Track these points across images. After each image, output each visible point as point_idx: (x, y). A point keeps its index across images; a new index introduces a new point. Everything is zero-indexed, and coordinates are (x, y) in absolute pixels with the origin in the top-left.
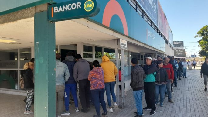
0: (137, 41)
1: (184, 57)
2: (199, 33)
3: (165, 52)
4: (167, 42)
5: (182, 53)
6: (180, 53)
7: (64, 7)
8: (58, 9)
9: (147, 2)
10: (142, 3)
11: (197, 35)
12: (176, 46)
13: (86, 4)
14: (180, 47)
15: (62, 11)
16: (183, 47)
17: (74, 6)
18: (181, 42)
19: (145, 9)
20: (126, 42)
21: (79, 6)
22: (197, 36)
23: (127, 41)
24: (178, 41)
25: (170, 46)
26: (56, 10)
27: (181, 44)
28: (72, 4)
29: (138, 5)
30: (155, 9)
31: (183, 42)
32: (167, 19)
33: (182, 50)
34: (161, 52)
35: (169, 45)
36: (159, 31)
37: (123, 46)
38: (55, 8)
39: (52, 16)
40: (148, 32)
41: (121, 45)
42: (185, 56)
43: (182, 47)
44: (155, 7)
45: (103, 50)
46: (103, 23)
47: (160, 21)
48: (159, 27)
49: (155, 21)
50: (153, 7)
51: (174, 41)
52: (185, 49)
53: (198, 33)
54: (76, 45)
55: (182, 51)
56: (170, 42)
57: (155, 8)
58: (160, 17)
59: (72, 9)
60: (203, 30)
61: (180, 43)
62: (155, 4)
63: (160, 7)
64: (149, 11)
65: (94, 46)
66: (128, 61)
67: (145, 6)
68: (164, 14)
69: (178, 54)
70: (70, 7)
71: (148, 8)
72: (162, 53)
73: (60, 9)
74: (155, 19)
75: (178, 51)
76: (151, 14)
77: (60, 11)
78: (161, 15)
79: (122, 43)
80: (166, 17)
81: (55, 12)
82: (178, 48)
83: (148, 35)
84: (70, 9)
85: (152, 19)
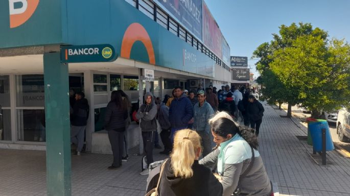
0: (170, 68)
1: (248, 82)
2: (256, 53)
3: (214, 76)
4: (219, 62)
5: (245, 75)
6: (242, 75)
7: (80, 50)
8: (73, 52)
9: (185, 10)
10: (177, 14)
12: (237, 64)
13: (105, 51)
14: (242, 66)
15: (77, 54)
16: (247, 66)
17: (91, 51)
19: (181, 21)
20: (153, 71)
21: (97, 51)
22: (254, 57)
25: (224, 66)
26: (71, 52)
27: (244, 61)
28: (88, 48)
29: (171, 18)
30: (198, 17)
31: (246, 58)
32: (218, 27)
33: (245, 70)
35: (222, 65)
36: (205, 47)
37: (148, 77)
38: (69, 50)
39: (67, 58)
40: (186, 54)
41: (145, 76)
42: (249, 80)
43: (245, 66)
44: (198, 13)
47: (206, 32)
48: (205, 42)
49: (199, 34)
50: (194, 15)
51: (231, 57)
52: (249, 69)
53: (254, 54)
54: (83, 74)
55: (245, 72)
56: (226, 60)
57: (197, 15)
58: (207, 27)
59: (89, 54)
60: (261, 49)
61: (242, 60)
62: (199, 9)
63: (207, 12)
64: (188, 23)
65: (108, 74)
67: (181, 18)
69: (240, 77)
70: (87, 51)
71: (186, 19)
72: (210, 78)
73: (76, 52)
74: (197, 32)
75: (240, 72)
76: (191, 26)
77: (76, 54)
78: (208, 24)
79: (147, 73)
80: (217, 25)
81: (69, 54)
82: (240, 68)
83: (186, 58)
84: (87, 54)
85: (193, 32)
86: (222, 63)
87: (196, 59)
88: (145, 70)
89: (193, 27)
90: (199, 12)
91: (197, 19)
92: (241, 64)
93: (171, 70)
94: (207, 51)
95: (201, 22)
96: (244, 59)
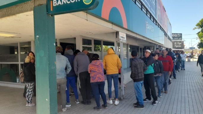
0: (136, 34)
1: (183, 50)
2: (198, 25)
3: (163, 44)
4: (166, 34)
5: (180, 45)
8: (57, 2)
11: (196, 27)
12: (175, 38)
14: (178, 39)
15: (61, 4)
16: (182, 39)
18: (180, 34)
22: (196, 28)
23: (126, 34)
24: (176, 34)
25: (169, 38)
26: (55, 3)
27: (180, 36)
31: (181, 34)
32: (165, 11)
33: (180, 42)
34: (159, 45)
35: (167, 37)
36: (158, 23)
37: (122, 39)
38: (54, 1)
39: (52, 10)
40: (147, 25)
41: (120, 38)
42: (183, 48)
45: (102, 43)
46: (102, 17)
47: (159, 13)
48: (158, 19)
49: (154, 13)
51: (173, 34)
52: (183, 41)
54: (75, 38)
55: (181, 44)
56: (169, 34)
58: (159, 9)
59: (71, 2)
60: (202, 22)
61: (178, 36)
64: (148, 3)
65: (93, 39)
66: (127, 54)
69: (177, 46)
72: (161, 45)
73: (59, 2)
74: (153, 11)
75: (177, 43)
76: (150, 6)
77: (59, 5)
78: (160, 7)
79: (121, 36)
80: (165, 9)
81: (54, 5)
83: (147, 28)
84: (69, 2)
87: (153, 30)
88: (120, 33)
91: (153, 2)
92: (178, 38)
93: (137, 35)
94: (159, 26)
95: (156, 5)
96: (180, 35)
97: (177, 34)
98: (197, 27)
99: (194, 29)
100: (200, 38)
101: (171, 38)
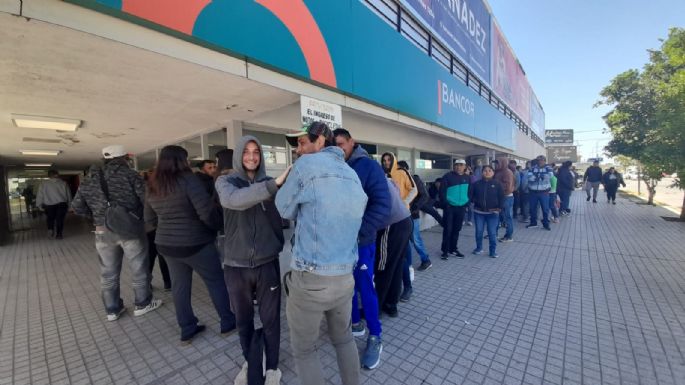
2: (607, 92)
3: (514, 149)
4: (524, 128)
5: (568, 155)
6: (564, 155)
11: (602, 99)
12: (555, 141)
14: (564, 142)
16: (572, 142)
18: (567, 131)
19: (436, 30)
22: (600, 103)
24: (559, 131)
25: (536, 138)
27: (568, 135)
29: (404, 11)
30: (480, 40)
31: (571, 131)
32: (524, 74)
33: (568, 148)
34: (498, 149)
35: (529, 135)
36: (497, 98)
43: (569, 142)
44: (481, 34)
49: (483, 70)
50: (472, 33)
51: (547, 131)
52: (576, 147)
55: (570, 152)
56: (536, 128)
57: (480, 38)
58: (501, 65)
61: (564, 134)
62: (483, 26)
68: (518, 61)
74: (480, 66)
75: (560, 151)
76: (465, 50)
78: (503, 61)
79: (314, 109)
82: (560, 145)
85: (468, 62)
86: (529, 132)
88: (303, 99)
89: (468, 52)
90: (483, 31)
91: (478, 42)
94: (501, 105)
95: (489, 51)
96: (568, 133)
97: (562, 131)
98: (606, 99)
99: (595, 105)
100: (612, 129)
101: (543, 139)
